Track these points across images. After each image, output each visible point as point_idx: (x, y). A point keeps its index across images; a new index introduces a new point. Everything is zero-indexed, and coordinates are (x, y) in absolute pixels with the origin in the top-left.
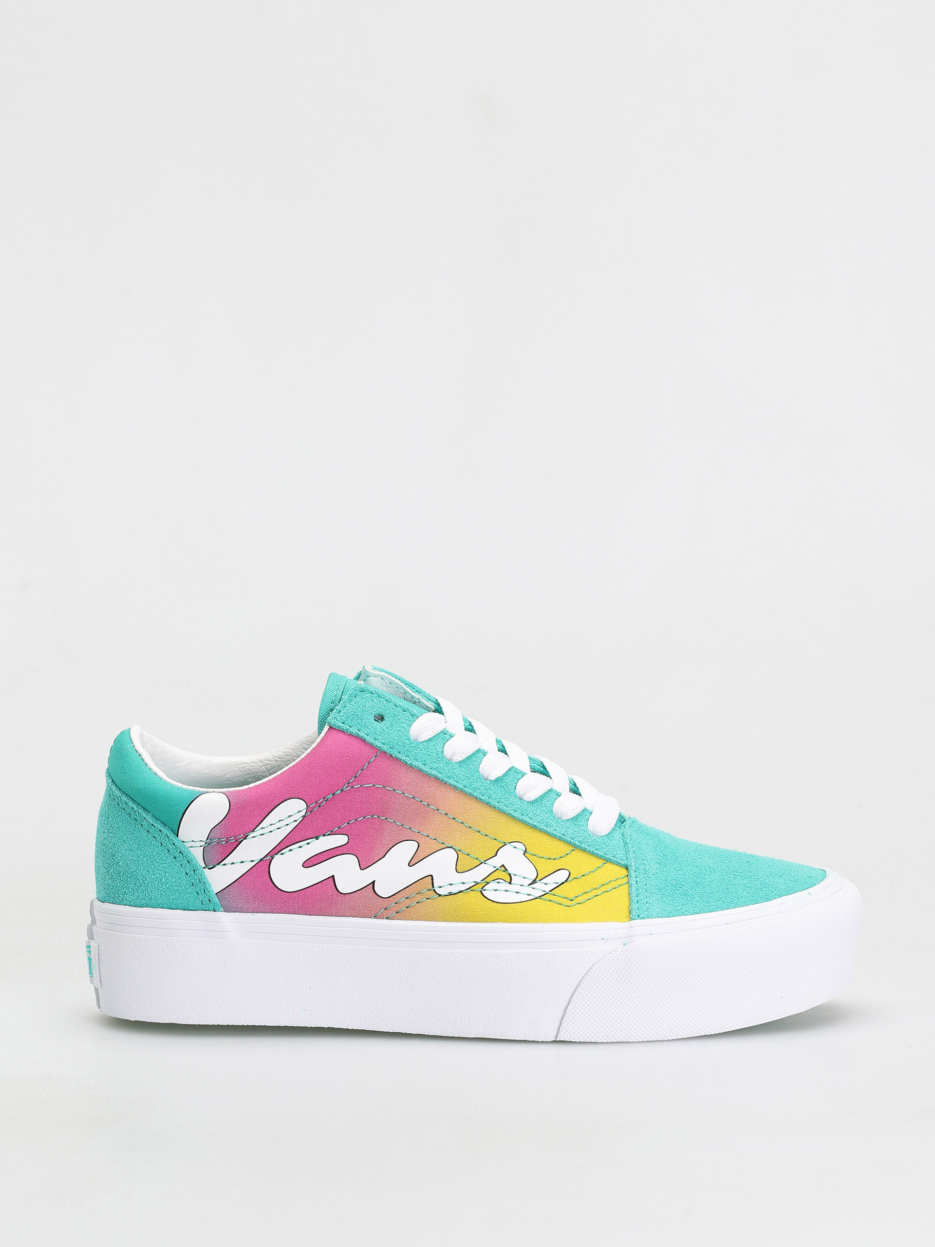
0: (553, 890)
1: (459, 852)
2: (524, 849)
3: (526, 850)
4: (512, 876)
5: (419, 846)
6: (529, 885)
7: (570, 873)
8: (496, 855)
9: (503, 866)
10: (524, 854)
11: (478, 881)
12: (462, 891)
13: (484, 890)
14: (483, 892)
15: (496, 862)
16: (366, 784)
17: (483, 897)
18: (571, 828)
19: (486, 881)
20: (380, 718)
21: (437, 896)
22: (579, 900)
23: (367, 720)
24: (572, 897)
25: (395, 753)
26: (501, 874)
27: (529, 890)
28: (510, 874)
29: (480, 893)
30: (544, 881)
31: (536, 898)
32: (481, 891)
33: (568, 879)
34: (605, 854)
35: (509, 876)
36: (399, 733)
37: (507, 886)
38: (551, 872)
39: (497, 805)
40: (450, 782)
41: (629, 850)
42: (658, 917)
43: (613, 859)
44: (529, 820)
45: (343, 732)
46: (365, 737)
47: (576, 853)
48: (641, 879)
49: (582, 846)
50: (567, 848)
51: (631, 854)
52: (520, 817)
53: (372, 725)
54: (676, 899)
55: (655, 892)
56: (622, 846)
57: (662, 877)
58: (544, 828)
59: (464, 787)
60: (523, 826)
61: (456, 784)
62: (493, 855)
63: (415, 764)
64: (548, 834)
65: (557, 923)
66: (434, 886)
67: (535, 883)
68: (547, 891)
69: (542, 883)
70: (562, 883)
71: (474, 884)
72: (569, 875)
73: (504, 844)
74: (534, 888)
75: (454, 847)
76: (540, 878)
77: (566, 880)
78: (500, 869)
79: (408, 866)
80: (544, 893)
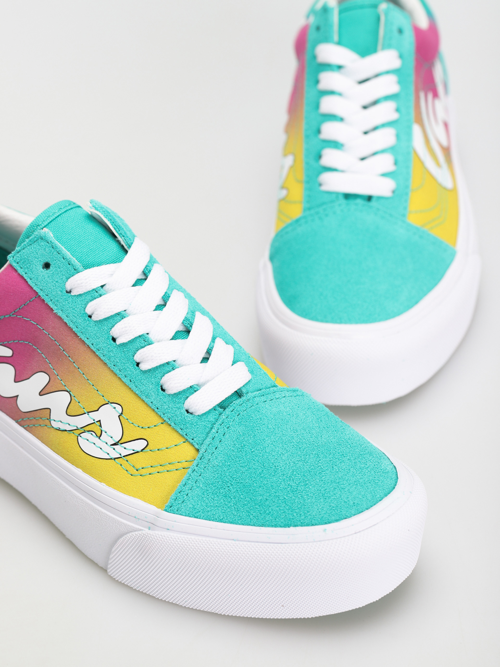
0: (127, 456)
1: (73, 398)
2: (120, 412)
3: (122, 413)
4: (103, 433)
5: (49, 381)
6: (111, 445)
7: (148, 444)
8: (98, 410)
9: (100, 421)
10: (119, 416)
11: (79, 427)
12: (66, 431)
13: (81, 436)
14: (79, 437)
15: (96, 416)
16: (25, 317)
17: (77, 443)
18: (167, 403)
19: (84, 429)
20: (47, 266)
21: (51, 427)
22: (143, 472)
23: (34, 266)
24: (138, 467)
25: (47, 300)
26: (95, 428)
27: (109, 449)
28: (102, 431)
29: (77, 437)
30: (124, 445)
31: (111, 459)
33: (144, 449)
34: (186, 435)
35: (100, 432)
36: (56, 284)
37: (96, 440)
38: (133, 439)
39: (112, 368)
40: (81, 338)
41: (211, 435)
42: (184, 514)
43: (191, 441)
44: (134, 388)
45: (16, 271)
46: (28, 280)
47: (164, 427)
48: (199, 469)
49: (169, 422)
50: (157, 420)
51: (208, 440)
52: (128, 383)
53: (38, 271)
54: (215, 498)
55: (201, 486)
56: (208, 430)
57: (220, 472)
58: (144, 398)
59: (91, 345)
60: (128, 391)
61: (85, 340)
62: (96, 410)
63: (60, 314)
64: (146, 404)
65: (113, 489)
66: (50, 419)
67: (118, 445)
68: (123, 455)
69: (122, 447)
70: (138, 452)
71: (75, 428)
72: (147, 446)
73: (107, 402)
74: (114, 449)
75: (70, 393)
76: (123, 442)
77: (142, 450)
78: (97, 423)
79: (38, 394)
80: (120, 456)
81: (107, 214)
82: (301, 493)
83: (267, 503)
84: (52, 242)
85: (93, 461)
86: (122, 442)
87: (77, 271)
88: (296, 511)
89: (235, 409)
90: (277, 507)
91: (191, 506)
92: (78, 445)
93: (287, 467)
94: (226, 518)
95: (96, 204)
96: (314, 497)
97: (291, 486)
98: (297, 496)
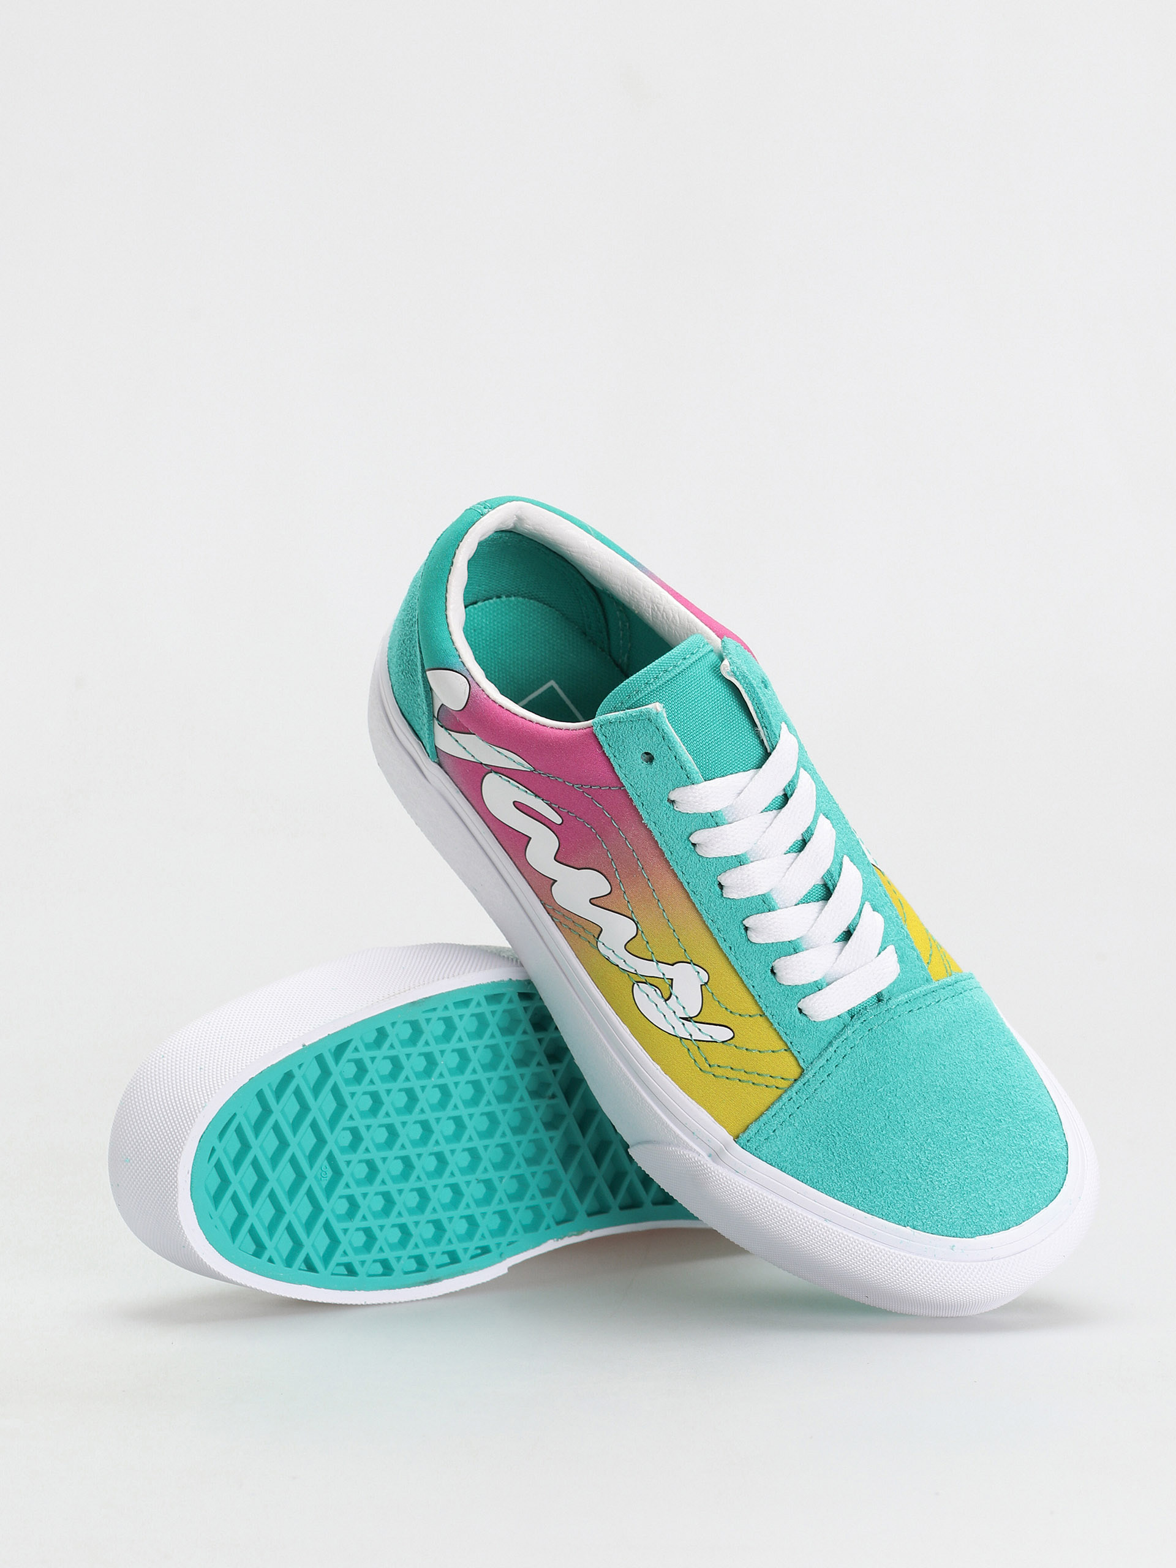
0: (700, 1041)
1: (640, 932)
2: (705, 981)
3: (706, 983)
4: (673, 997)
5: (610, 893)
6: (681, 1018)
7: (734, 1036)
8: (673, 965)
9: (672, 980)
10: (701, 985)
11: (639, 973)
12: (619, 967)
13: (638, 985)
14: (636, 985)
17: (631, 991)
18: (775, 994)
19: (645, 980)
20: (649, 758)
21: (597, 950)
22: (718, 1071)
23: (630, 752)
24: (713, 1062)
25: (637, 802)
26: (665, 987)
28: (671, 994)
29: (632, 984)
30: (699, 1026)
31: (676, 1036)
32: (634, 984)
33: (726, 1041)
34: (790, 1043)
35: (669, 994)
37: (660, 1001)
38: (714, 1023)
39: (709, 923)
40: (673, 869)
41: (826, 1056)
42: (764, 1159)
43: (796, 1053)
44: (732, 958)
45: (601, 747)
46: (617, 768)
47: (761, 1020)
48: (799, 1098)
49: (772, 1021)
50: (754, 1010)
51: (822, 1061)
52: (726, 950)
53: (634, 761)
54: (812, 1148)
55: (796, 1124)
56: (823, 1044)
57: (827, 1111)
58: (744, 977)
59: (686, 884)
60: (724, 961)
61: (679, 874)
62: (670, 963)
63: (651, 826)
64: (745, 986)
65: (670, 1079)
66: (598, 939)
67: (690, 1021)
68: (694, 1038)
69: (696, 1027)
70: (716, 1042)
71: (633, 971)
72: (732, 1038)
73: (689, 961)
74: (683, 1024)
75: (638, 925)
76: (698, 1020)
77: (723, 1042)
78: (667, 981)
79: (589, 899)
80: (689, 1037)
81: (750, 687)
82: (932, 1176)
83: (882, 1178)
84: (665, 731)
85: (650, 1028)
86: (696, 1020)
87: (690, 781)
88: (920, 1202)
89: (867, 1021)
90: (895, 1188)
91: (777, 1150)
92: (631, 994)
93: (921, 1127)
94: (821, 1183)
95: (737, 668)
96: (948, 1187)
97: (920, 1160)
98: (926, 1180)
